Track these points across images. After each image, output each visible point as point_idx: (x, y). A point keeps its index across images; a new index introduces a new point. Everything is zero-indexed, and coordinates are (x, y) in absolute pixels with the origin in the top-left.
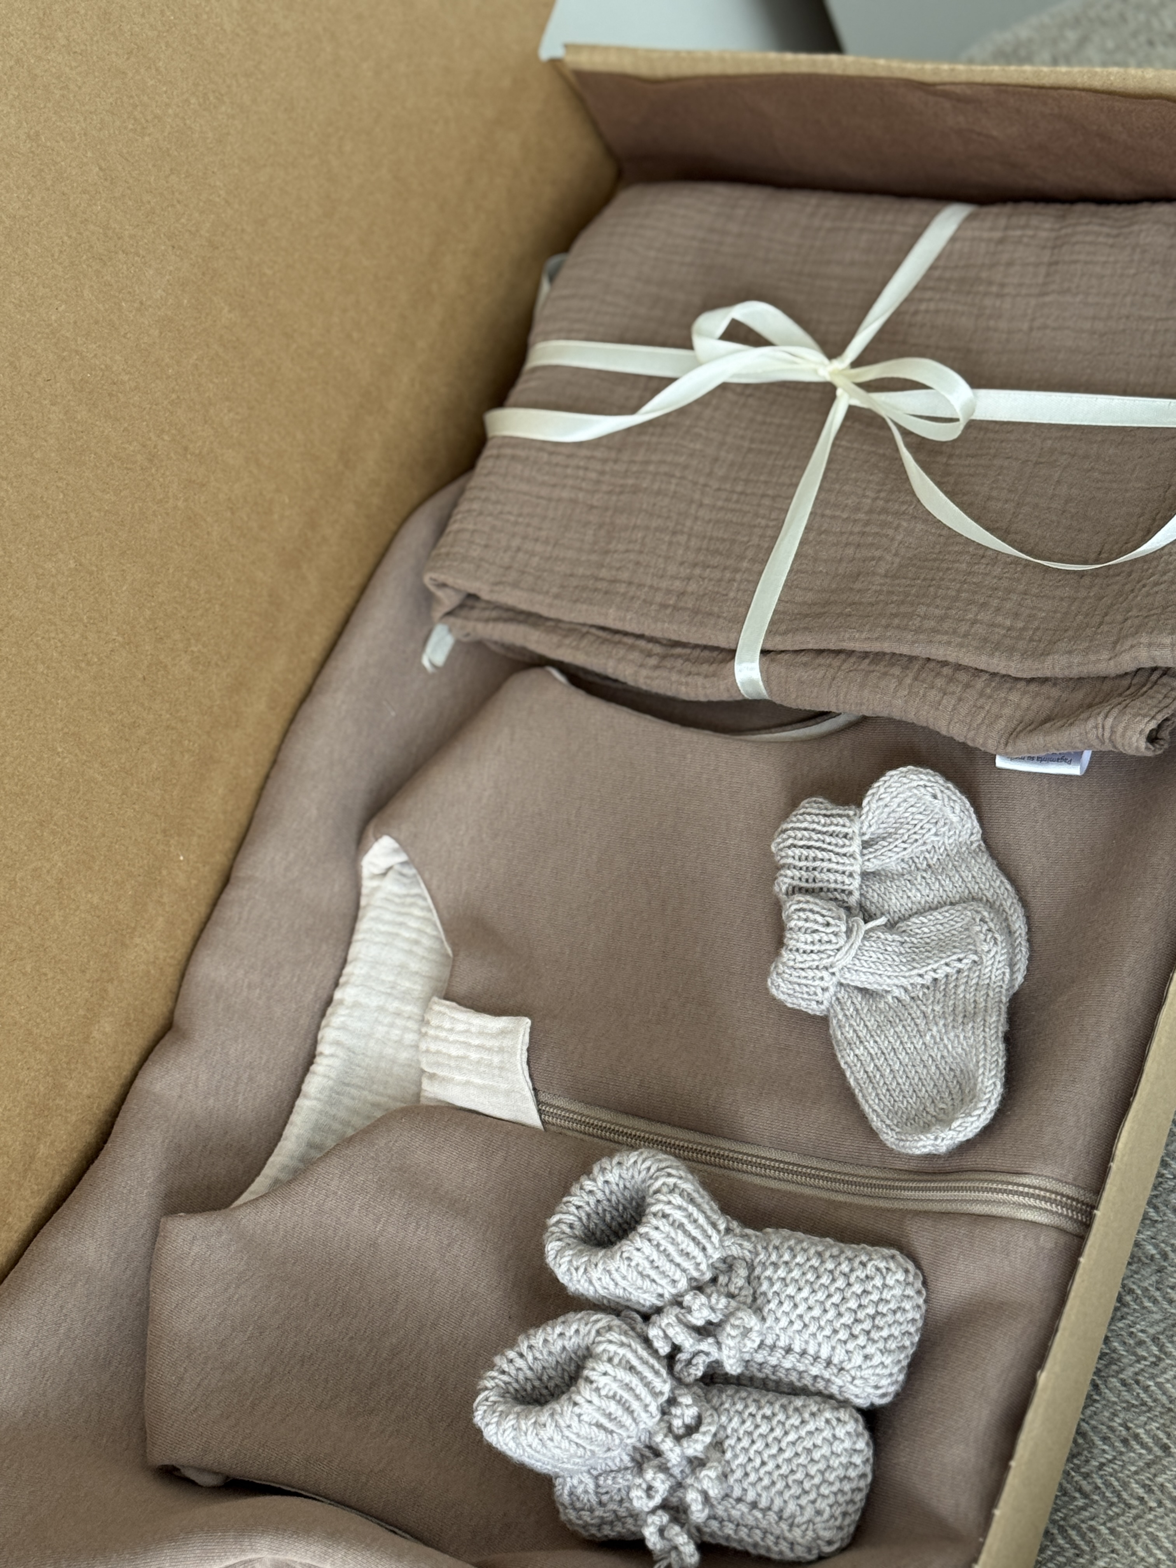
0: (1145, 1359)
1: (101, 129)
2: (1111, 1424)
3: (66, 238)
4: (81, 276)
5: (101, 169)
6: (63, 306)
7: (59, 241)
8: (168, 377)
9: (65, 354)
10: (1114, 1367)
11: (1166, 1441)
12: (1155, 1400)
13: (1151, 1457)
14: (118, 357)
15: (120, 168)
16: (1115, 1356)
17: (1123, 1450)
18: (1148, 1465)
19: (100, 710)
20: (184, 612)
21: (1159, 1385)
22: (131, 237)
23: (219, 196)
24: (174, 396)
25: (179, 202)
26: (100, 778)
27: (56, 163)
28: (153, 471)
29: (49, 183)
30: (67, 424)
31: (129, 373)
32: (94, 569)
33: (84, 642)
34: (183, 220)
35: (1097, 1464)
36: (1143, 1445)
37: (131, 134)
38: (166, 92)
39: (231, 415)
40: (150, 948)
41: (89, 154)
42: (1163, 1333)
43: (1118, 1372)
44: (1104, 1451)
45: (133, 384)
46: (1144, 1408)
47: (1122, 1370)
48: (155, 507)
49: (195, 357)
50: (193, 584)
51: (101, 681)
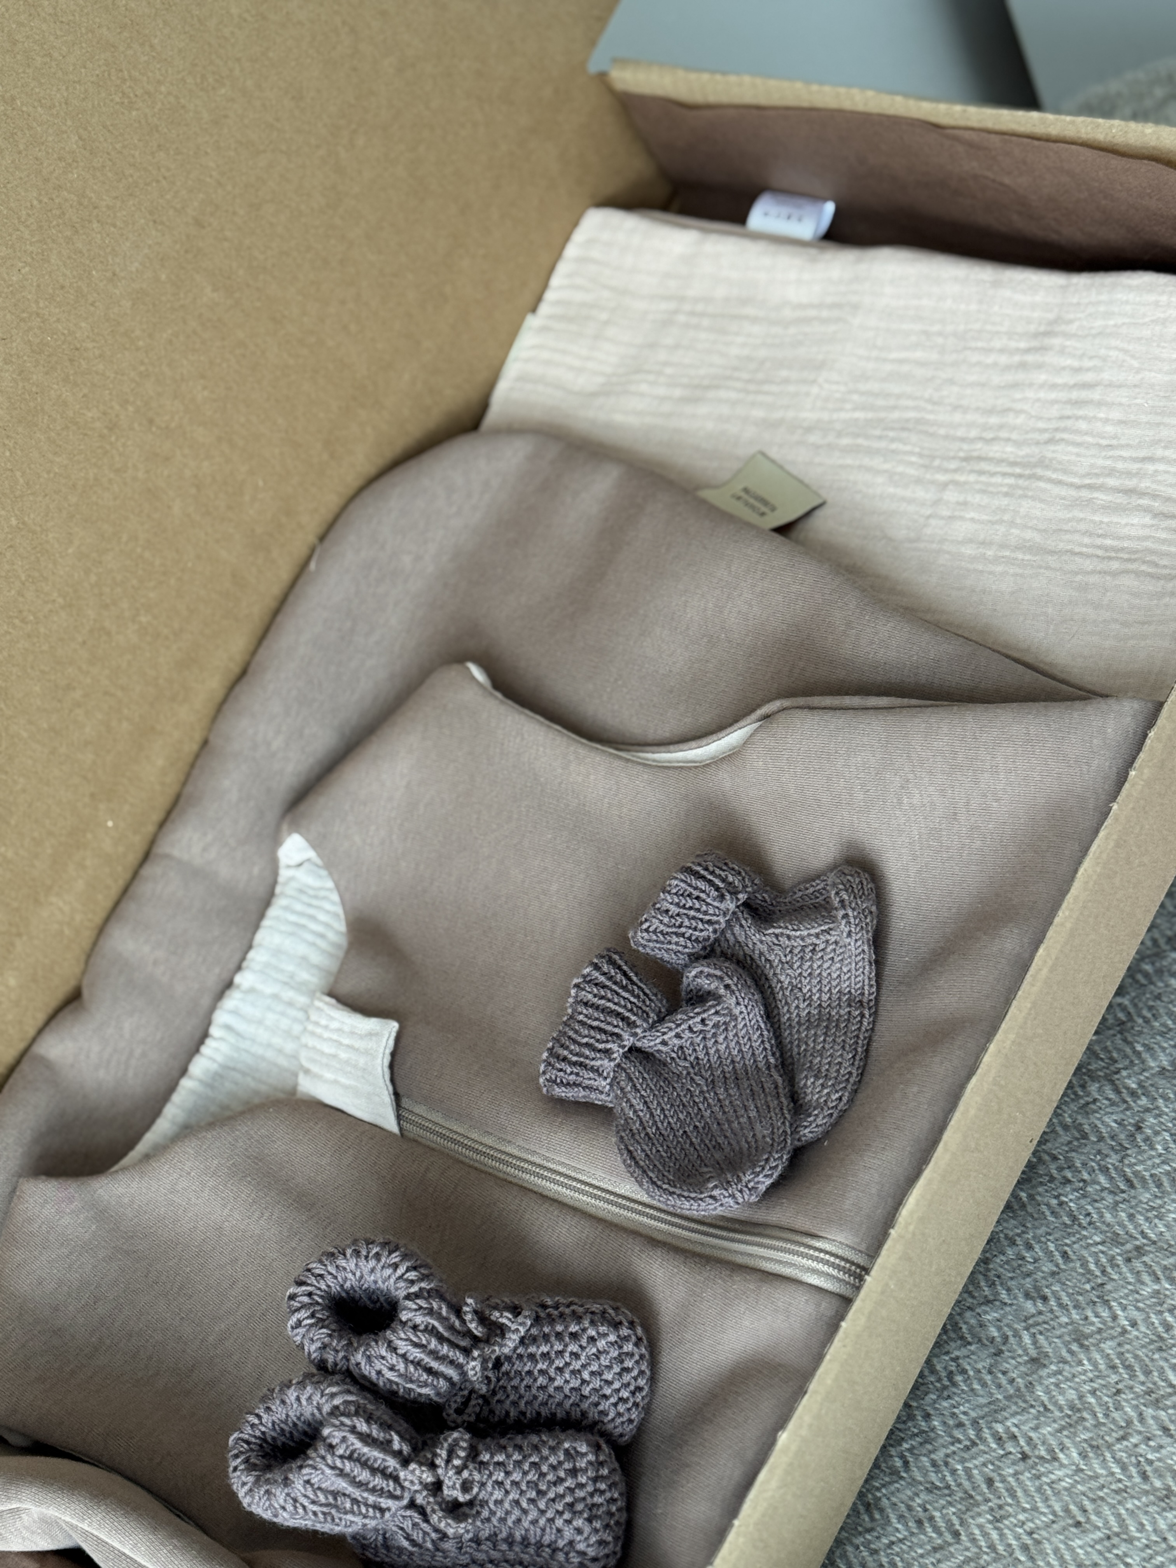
0: (959, 1441)
1: (84, 99)
2: (911, 1503)
3: (35, 202)
4: (49, 241)
5: (80, 138)
6: (27, 269)
7: (29, 205)
8: (138, 349)
9: (25, 315)
10: (929, 1447)
11: (958, 1527)
12: (959, 1485)
13: (939, 1541)
14: (83, 324)
15: (102, 139)
16: (932, 1435)
17: (915, 1531)
18: (935, 1549)
19: (32, 668)
20: (134, 582)
21: (967, 1471)
22: (108, 207)
23: (211, 176)
24: (142, 368)
25: (165, 178)
26: (25, 734)
27: (30, 128)
28: (113, 439)
29: (21, 147)
30: (21, 385)
31: (94, 341)
32: (38, 529)
33: (21, 599)
34: (168, 197)
35: (886, 1541)
36: (936, 1529)
37: (118, 107)
38: (159, 69)
39: (206, 393)
40: (66, 909)
41: (69, 123)
42: (983, 1418)
43: (930, 1452)
44: (897, 1530)
45: (97, 352)
46: (946, 1492)
47: (934, 1451)
48: (112, 475)
49: (170, 331)
50: (147, 555)
51: (35, 640)
